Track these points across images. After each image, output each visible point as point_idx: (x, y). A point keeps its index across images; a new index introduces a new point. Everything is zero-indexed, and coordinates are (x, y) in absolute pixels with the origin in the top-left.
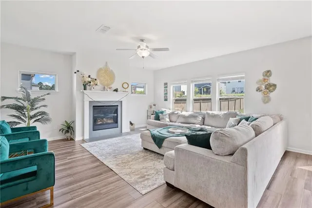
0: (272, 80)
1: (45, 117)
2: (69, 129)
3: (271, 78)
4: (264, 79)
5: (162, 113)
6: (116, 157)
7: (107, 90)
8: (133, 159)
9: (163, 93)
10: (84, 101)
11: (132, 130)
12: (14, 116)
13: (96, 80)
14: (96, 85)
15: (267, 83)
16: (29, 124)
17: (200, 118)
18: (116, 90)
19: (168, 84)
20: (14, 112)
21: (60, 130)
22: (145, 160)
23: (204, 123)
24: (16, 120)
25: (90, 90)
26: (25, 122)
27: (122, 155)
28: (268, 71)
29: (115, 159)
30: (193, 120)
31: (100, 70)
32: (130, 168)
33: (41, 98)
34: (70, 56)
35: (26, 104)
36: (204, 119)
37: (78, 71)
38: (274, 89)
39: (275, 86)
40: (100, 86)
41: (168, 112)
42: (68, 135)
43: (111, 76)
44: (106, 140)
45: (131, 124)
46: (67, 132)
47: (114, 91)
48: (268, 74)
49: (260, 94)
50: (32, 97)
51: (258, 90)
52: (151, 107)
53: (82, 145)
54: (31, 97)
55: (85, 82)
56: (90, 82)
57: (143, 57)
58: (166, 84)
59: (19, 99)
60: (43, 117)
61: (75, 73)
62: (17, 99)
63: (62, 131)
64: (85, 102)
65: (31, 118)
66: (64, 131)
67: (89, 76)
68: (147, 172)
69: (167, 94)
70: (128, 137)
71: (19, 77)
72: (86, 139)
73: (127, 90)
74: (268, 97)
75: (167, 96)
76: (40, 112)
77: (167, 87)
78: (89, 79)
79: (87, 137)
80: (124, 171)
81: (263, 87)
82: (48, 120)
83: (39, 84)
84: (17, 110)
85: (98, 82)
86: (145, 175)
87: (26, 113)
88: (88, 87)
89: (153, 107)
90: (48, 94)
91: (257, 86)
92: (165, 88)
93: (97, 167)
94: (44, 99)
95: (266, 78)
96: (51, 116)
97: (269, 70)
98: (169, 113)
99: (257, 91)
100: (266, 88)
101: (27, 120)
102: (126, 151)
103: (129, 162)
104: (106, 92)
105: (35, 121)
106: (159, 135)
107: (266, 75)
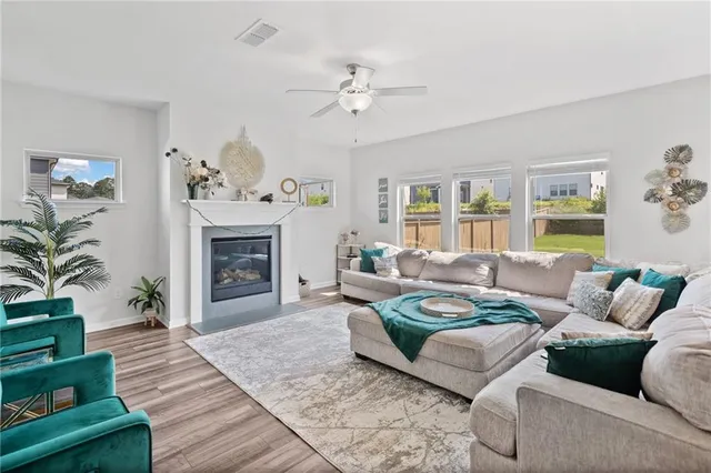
0: (694, 172)
1: (94, 270)
2: (152, 297)
3: (689, 165)
4: (670, 171)
5: (379, 253)
6: (291, 386)
7: (246, 199)
8: (341, 391)
9: (377, 205)
10: (189, 227)
11: (304, 296)
12: (13, 269)
13: (218, 172)
14: (221, 184)
15: (677, 180)
16: (51, 290)
17: (485, 270)
18: (268, 199)
19: (390, 181)
20: (14, 260)
21: (130, 303)
22: (375, 395)
23: (494, 281)
24: (18, 281)
25: (205, 197)
26: (42, 284)
27: (306, 376)
28: (682, 149)
29: (290, 393)
30: (465, 275)
31: (228, 147)
32: (344, 427)
33: (83, 220)
34: (153, 113)
35: (44, 237)
36: (494, 270)
37: (175, 150)
38: (700, 197)
39: (702, 186)
40: (229, 189)
41: (393, 250)
42: (151, 313)
43: (255, 162)
44: (247, 328)
45: (301, 280)
46: (149, 305)
47: (263, 199)
48: (681, 155)
49: (657, 210)
50: (60, 218)
51: (652, 196)
52: (345, 238)
53: (189, 342)
54: (55, 218)
55: (194, 178)
56: (207, 179)
57: (355, 112)
58: (383, 181)
59: (26, 224)
60: (86, 271)
61: (168, 154)
62: (19, 224)
63: (135, 304)
64: (192, 230)
65: (56, 273)
66: (140, 305)
67: (204, 164)
68: (397, 441)
69: (385, 205)
70: (301, 317)
71: (26, 165)
72: (195, 325)
73: (293, 197)
74: (681, 216)
75: (386, 212)
76: (81, 258)
77: (386, 189)
78: (205, 172)
79: (197, 318)
80: (329, 437)
81: (668, 191)
82: (101, 278)
83: (65, 181)
84: (22, 254)
85: (223, 176)
86: (400, 454)
87: (45, 260)
88: (199, 191)
89: (351, 236)
90: (101, 211)
91: (647, 187)
92: (381, 190)
93: (248, 419)
94: (88, 223)
95: (676, 165)
96: (107, 269)
97: (684, 144)
98: (397, 253)
99: (647, 199)
100: (676, 193)
101: (46, 279)
102: (310, 363)
103: (332, 402)
104: (243, 202)
105: (68, 282)
106: (405, 324)
107: (676, 159)
